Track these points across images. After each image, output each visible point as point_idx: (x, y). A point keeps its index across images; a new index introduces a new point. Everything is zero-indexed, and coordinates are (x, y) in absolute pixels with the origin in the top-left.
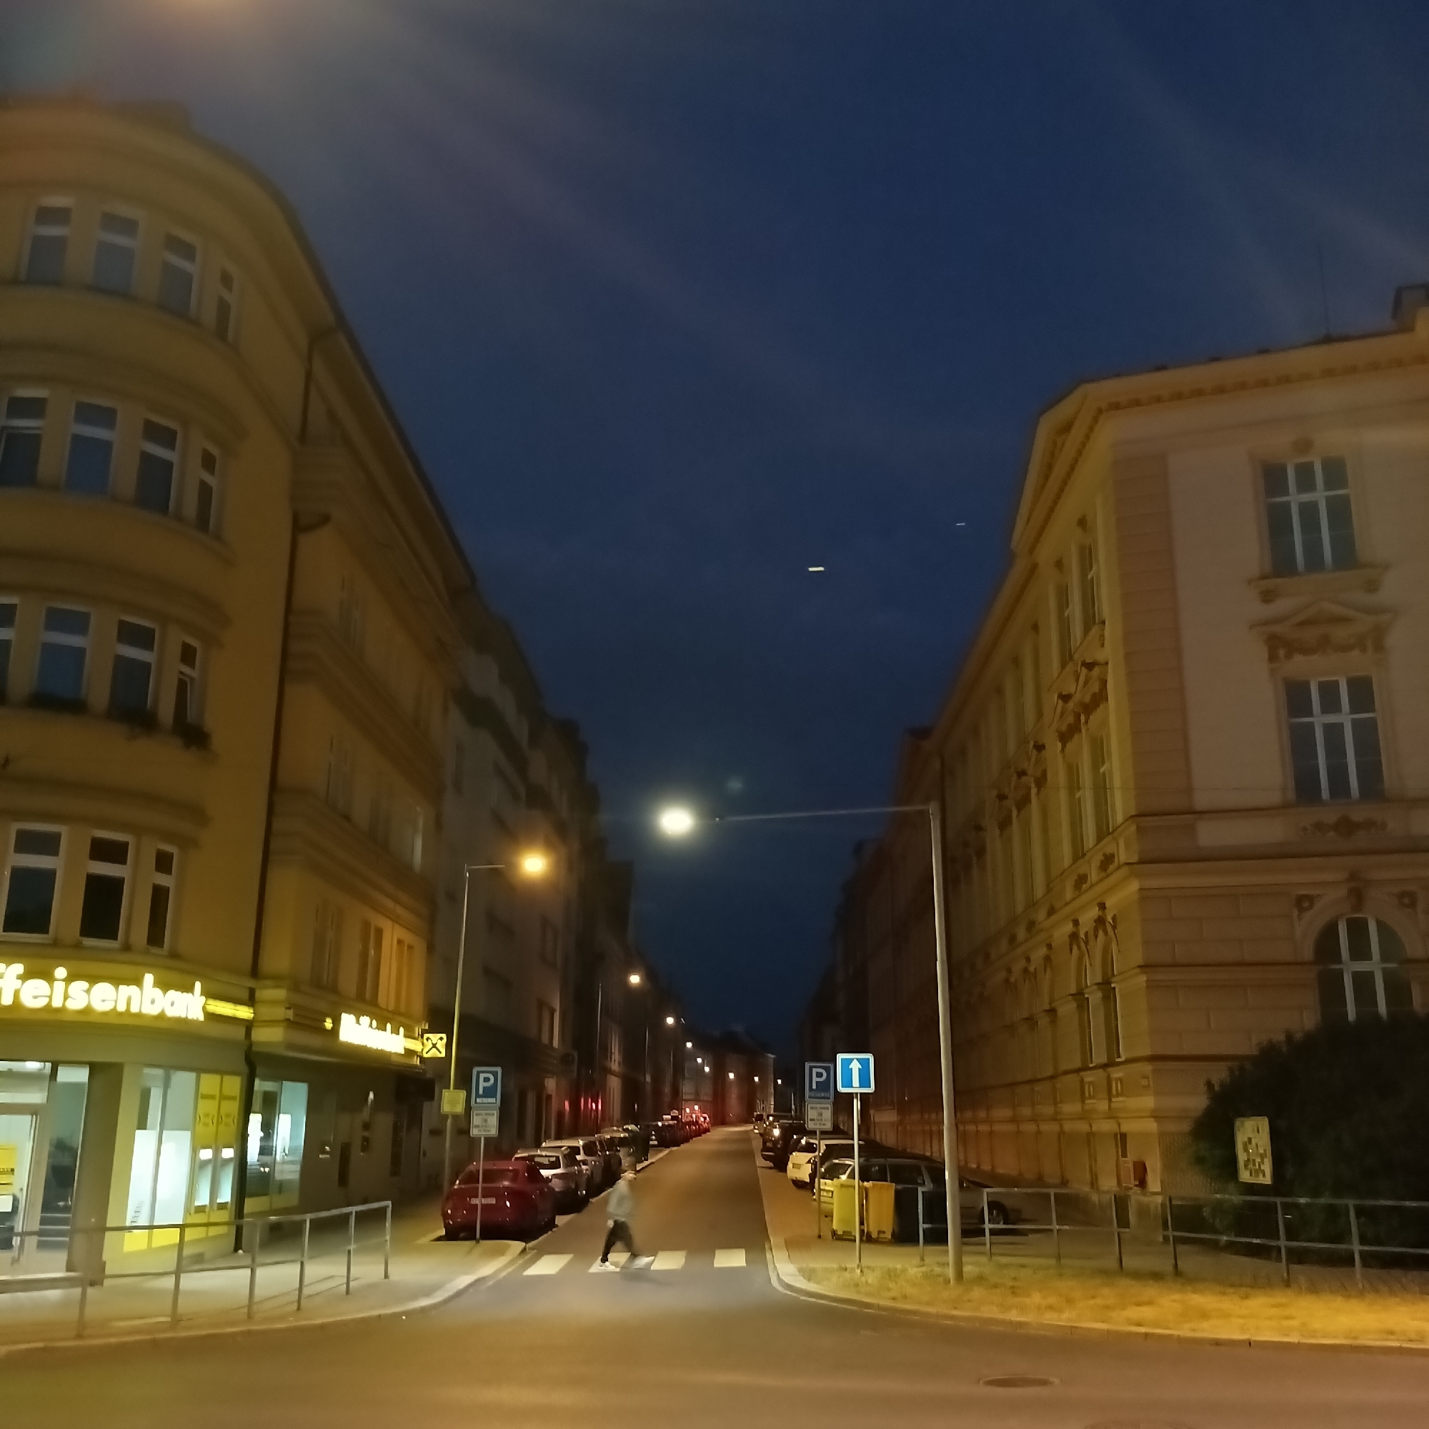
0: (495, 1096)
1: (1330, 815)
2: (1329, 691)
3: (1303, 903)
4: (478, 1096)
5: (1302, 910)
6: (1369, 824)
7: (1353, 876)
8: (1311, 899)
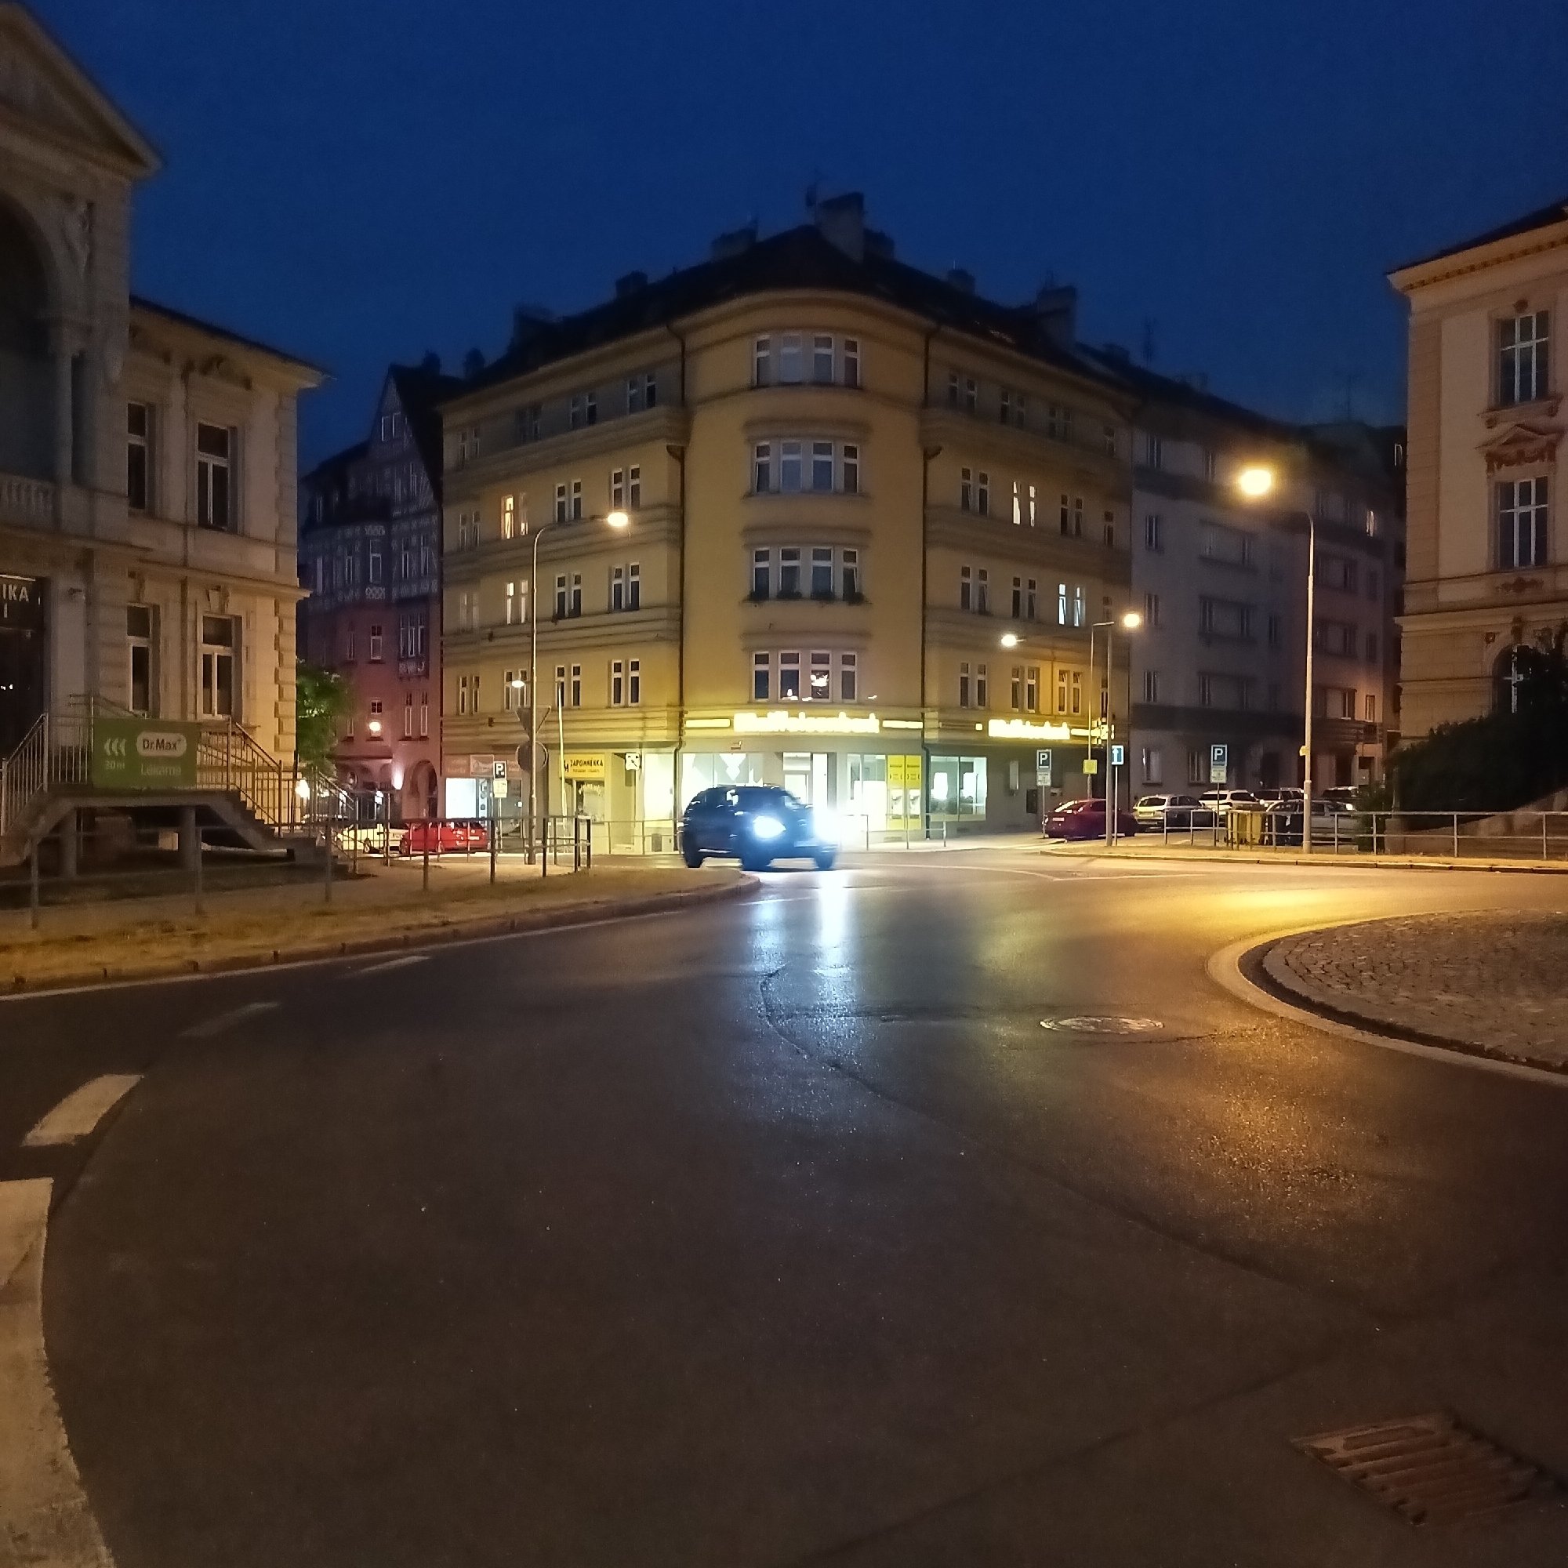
0: (1048, 765)
1: (1511, 578)
2: (1524, 489)
3: (1489, 638)
4: (1040, 765)
5: (1488, 642)
6: (1534, 583)
7: (1518, 619)
8: (1494, 635)
